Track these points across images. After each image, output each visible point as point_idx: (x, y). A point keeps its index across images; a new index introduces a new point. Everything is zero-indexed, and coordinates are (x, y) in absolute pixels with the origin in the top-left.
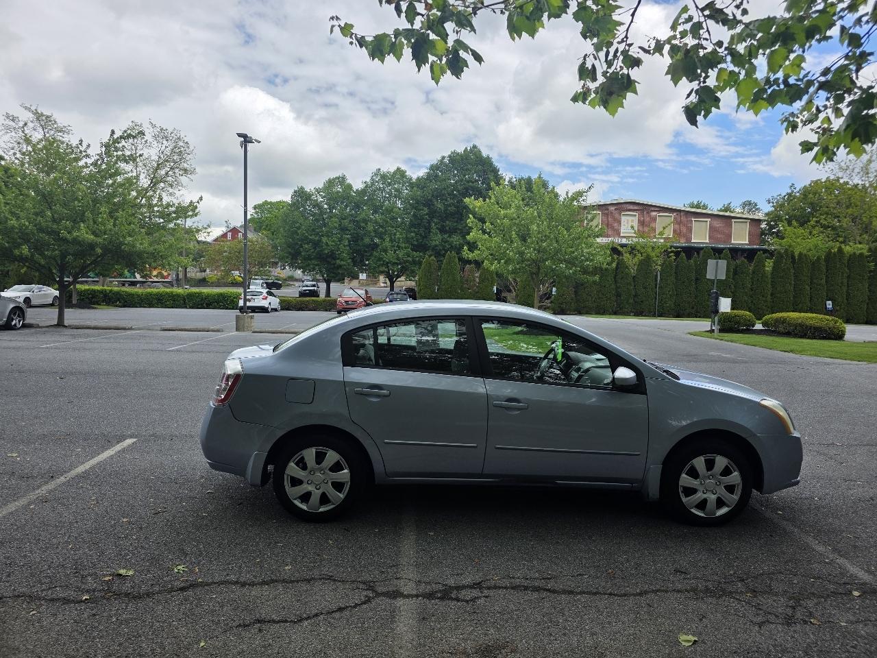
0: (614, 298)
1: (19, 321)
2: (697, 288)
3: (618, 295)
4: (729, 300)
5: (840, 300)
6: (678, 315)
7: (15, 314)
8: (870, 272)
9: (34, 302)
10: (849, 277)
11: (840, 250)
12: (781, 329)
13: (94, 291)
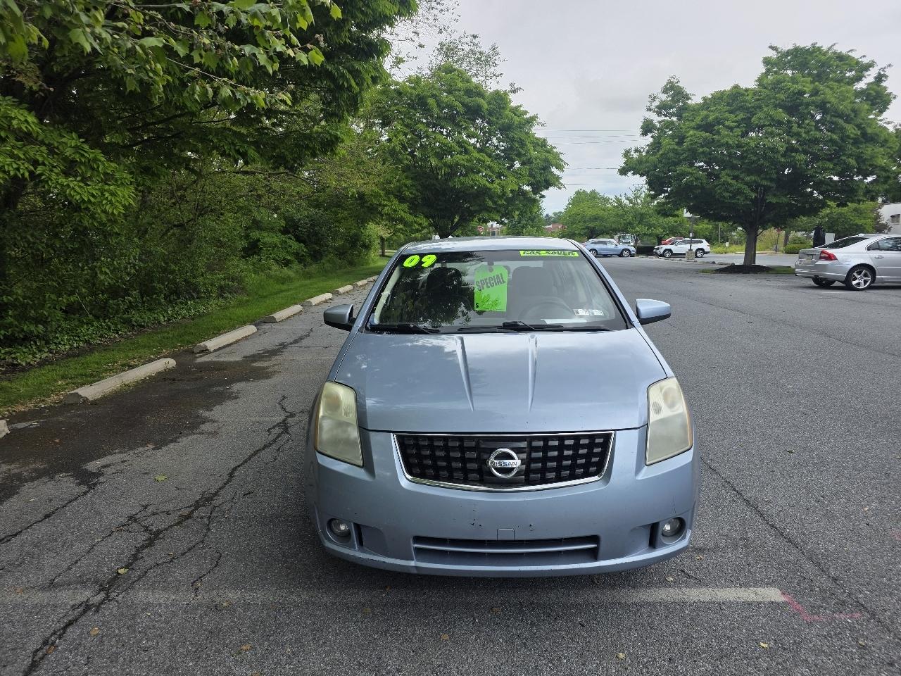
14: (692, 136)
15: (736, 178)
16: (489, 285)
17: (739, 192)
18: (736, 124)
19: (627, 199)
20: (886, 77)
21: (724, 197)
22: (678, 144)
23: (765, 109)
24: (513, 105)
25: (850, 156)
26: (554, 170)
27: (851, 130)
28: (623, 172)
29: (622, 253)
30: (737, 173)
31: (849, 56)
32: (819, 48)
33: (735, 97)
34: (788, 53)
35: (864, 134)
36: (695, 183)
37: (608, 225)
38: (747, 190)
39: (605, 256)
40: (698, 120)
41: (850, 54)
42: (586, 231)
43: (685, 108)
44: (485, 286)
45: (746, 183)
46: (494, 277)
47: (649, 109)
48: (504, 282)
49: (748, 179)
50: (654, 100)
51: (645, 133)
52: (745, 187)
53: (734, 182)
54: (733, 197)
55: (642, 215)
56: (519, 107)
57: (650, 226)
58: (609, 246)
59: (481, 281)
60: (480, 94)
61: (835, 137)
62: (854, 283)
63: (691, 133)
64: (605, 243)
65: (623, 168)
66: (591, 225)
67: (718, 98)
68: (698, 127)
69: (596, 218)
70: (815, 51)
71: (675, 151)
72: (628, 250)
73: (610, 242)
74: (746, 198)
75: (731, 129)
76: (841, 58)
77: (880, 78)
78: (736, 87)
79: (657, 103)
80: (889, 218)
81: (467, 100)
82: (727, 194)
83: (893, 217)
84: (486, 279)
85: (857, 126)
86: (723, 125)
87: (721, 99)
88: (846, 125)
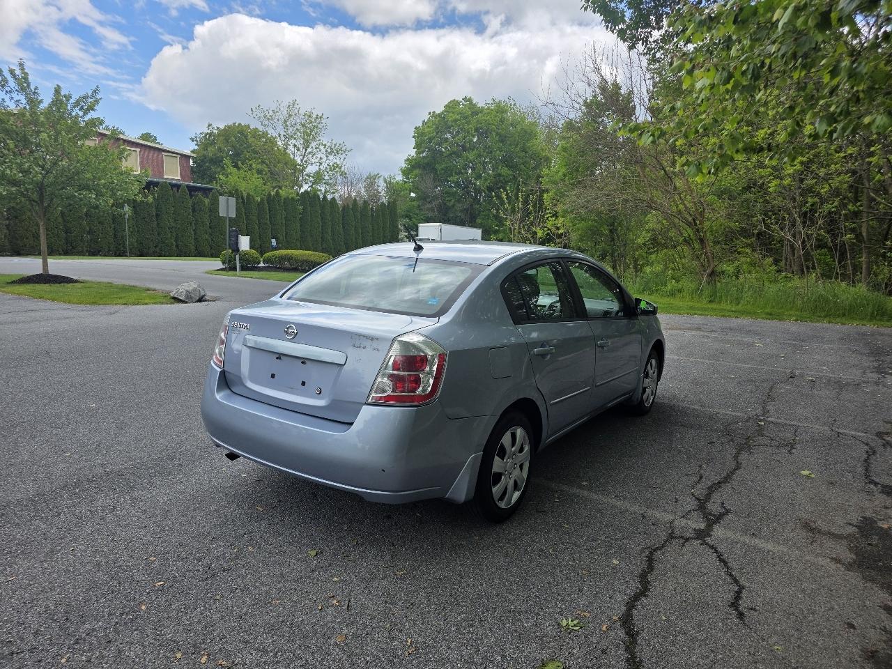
0: (63, 235)
2: (158, 224)
3: (67, 231)
4: (248, 238)
5: (281, 238)
6: (142, 254)
8: (300, 213)
10: (286, 218)
11: (277, 193)
12: (287, 264)
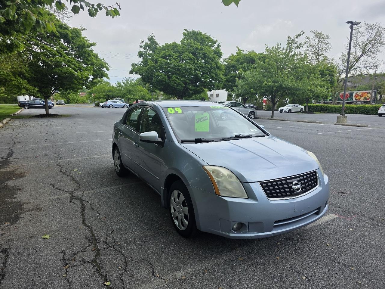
1: (253, 116)
7: (251, 114)
9: (292, 111)
13: (317, 106)
14: (160, 60)
15: (177, 78)
16: (201, 120)
17: (179, 84)
18: (177, 58)
19: (123, 83)
20: (220, 46)
21: (174, 86)
22: (155, 63)
23: (186, 53)
24: (83, 36)
25: (213, 73)
26: (104, 69)
27: (214, 65)
28: (131, 73)
29: (124, 106)
30: (178, 77)
31: (210, 37)
32: (201, 33)
33: (174, 46)
34: (191, 33)
35: (217, 66)
36: (163, 80)
37: (116, 94)
38: (182, 84)
39: (116, 108)
40: (161, 54)
41: (210, 36)
42: (106, 96)
43: (156, 48)
44: (200, 121)
45: (181, 81)
46: (204, 117)
47: (141, 47)
48: (208, 119)
49: (182, 79)
50: (142, 42)
51: (140, 56)
52: (181, 82)
53: (177, 80)
54: (177, 86)
55: (130, 90)
56: (85, 37)
57: (134, 95)
58: (118, 103)
59: (198, 119)
60: (67, 28)
61: (209, 66)
62: (222, 118)
63: (160, 59)
64: (116, 102)
65: (131, 71)
66: (108, 94)
67: (168, 46)
68: (162, 57)
69: (110, 91)
70: (199, 33)
71: (153, 66)
72: (126, 105)
73: (118, 102)
74: (182, 86)
75: (175, 59)
76: (208, 38)
77: (218, 46)
78: (175, 43)
79: (144, 44)
80: (210, 95)
81: (61, 30)
82: (175, 85)
83: (211, 95)
84: (200, 118)
85: (215, 63)
86: (172, 57)
87: (170, 47)
88: (212, 63)
